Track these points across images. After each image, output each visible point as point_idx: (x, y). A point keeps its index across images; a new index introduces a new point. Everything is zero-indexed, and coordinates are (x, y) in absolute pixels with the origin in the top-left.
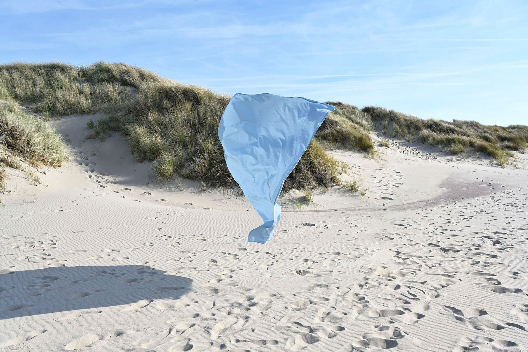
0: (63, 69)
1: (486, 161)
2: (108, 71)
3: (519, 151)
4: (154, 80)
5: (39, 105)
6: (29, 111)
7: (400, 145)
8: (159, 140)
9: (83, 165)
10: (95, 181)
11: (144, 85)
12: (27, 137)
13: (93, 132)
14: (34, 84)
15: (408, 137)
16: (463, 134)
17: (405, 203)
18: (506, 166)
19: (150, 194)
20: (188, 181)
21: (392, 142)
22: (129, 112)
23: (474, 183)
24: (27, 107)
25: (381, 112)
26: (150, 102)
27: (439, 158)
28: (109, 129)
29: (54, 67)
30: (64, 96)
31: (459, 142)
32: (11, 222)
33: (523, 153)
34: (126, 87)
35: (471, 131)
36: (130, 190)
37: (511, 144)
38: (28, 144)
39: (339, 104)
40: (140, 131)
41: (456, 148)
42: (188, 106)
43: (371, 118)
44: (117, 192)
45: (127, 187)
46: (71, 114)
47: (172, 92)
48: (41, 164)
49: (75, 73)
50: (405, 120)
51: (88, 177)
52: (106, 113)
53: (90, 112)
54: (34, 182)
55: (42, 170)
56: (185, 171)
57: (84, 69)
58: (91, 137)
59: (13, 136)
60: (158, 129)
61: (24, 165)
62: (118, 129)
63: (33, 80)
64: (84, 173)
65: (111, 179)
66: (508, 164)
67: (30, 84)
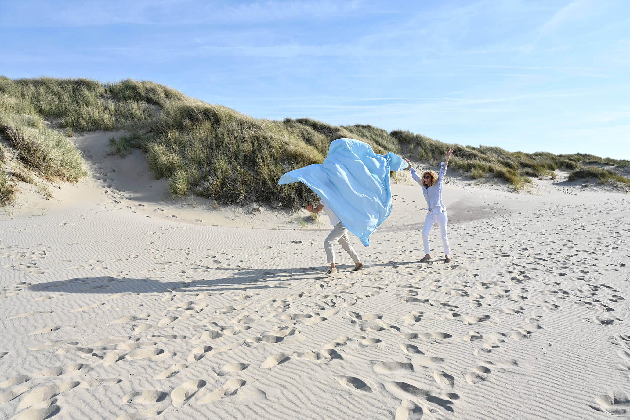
0: (90, 85)
1: (502, 186)
2: (134, 88)
3: (537, 177)
4: (178, 99)
5: (63, 121)
6: (52, 127)
7: (423, 169)
8: (175, 158)
9: (101, 181)
10: (110, 196)
11: (167, 104)
12: (43, 152)
13: (114, 149)
14: (60, 100)
15: (432, 161)
16: (485, 160)
17: (405, 224)
18: (521, 191)
19: (163, 210)
20: (200, 198)
21: (417, 166)
22: (151, 130)
23: (481, 207)
24: (51, 122)
25: (408, 136)
26: (171, 120)
27: (458, 183)
28: (131, 147)
29: (80, 83)
30: (88, 113)
31: (480, 167)
32: (12, 233)
33: (541, 179)
34: (150, 106)
35: (493, 157)
36: (143, 206)
37: (530, 171)
38: (44, 159)
39: (368, 127)
40: (158, 148)
41: (476, 173)
42: (207, 125)
43: (398, 142)
44: (130, 208)
45: (140, 203)
46: (95, 130)
47: (193, 111)
48: (57, 179)
49: (101, 90)
50: (431, 144)
51: (104, 192)
52: (129, 130)
53: (114, 128)
54: (46, 196)
55: (57, 185)
56: (199, 189)
57: (111, 85)
58: (112, 154)
59: (28, 151)
60: (176, 147)
61: (37, 179)
62: (138, 147)
63: (59, 95)
64: (100, 188)
65: (126, 195)
66: (523, 190)
67: (56, 99)
